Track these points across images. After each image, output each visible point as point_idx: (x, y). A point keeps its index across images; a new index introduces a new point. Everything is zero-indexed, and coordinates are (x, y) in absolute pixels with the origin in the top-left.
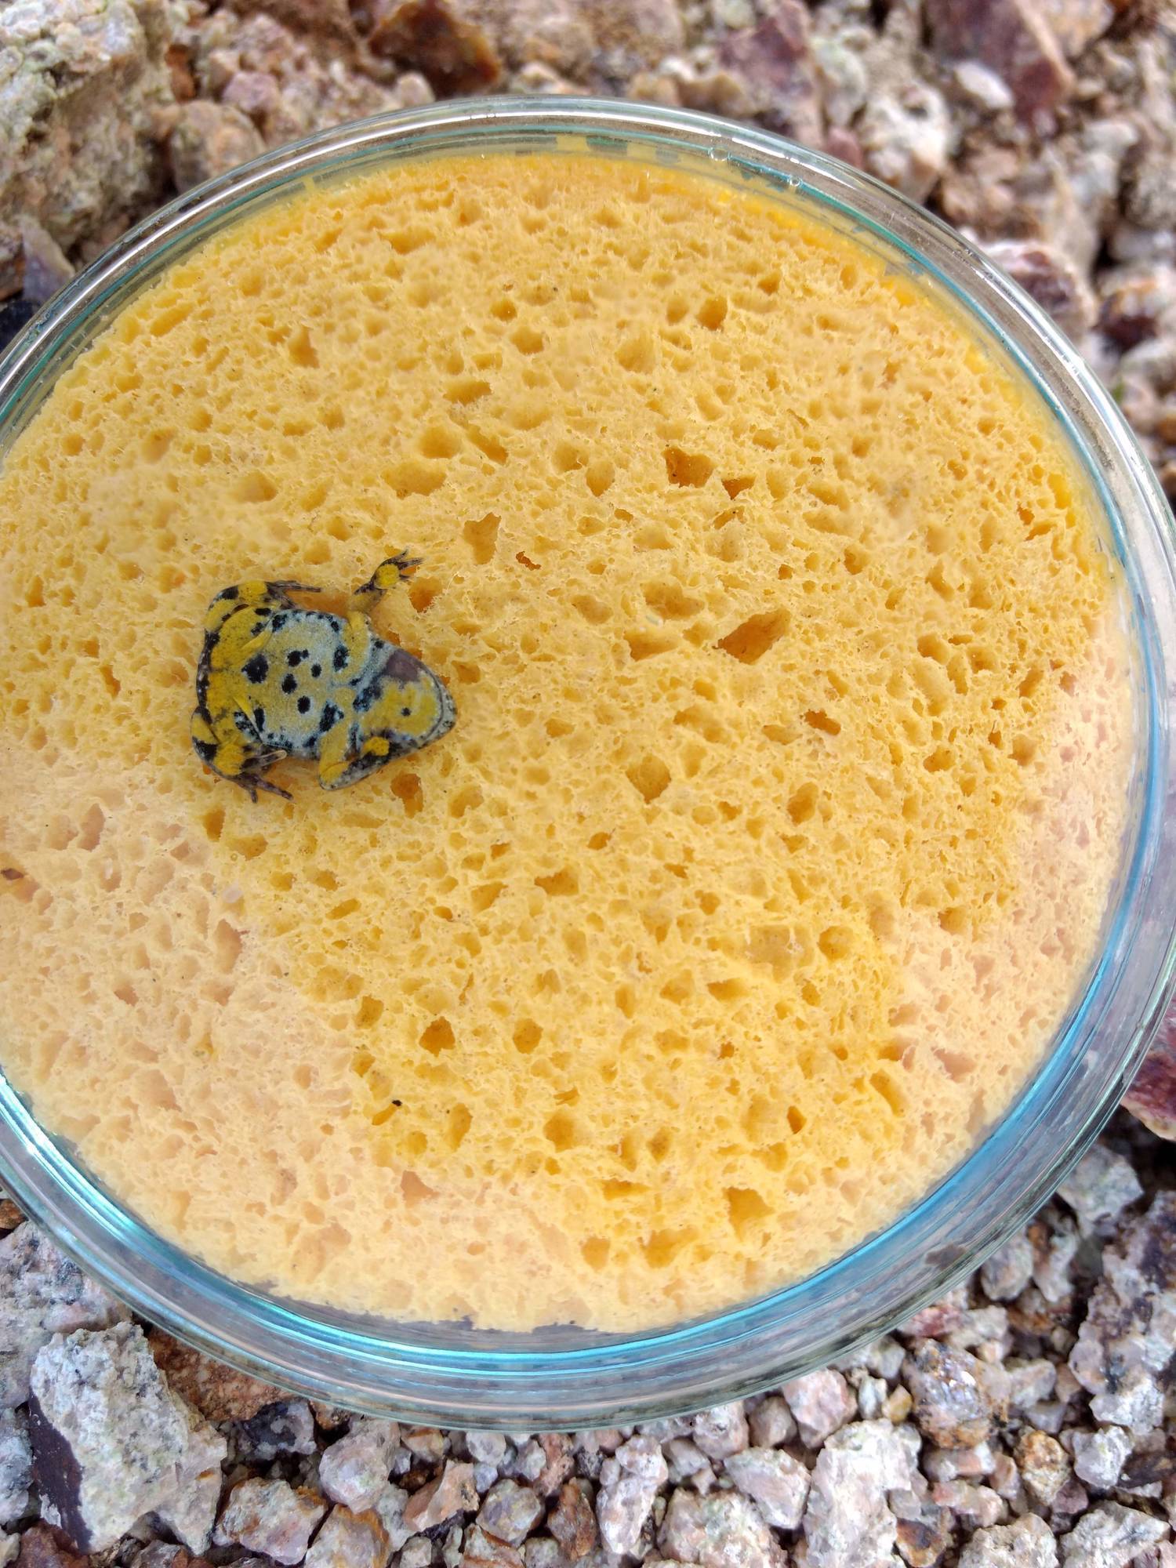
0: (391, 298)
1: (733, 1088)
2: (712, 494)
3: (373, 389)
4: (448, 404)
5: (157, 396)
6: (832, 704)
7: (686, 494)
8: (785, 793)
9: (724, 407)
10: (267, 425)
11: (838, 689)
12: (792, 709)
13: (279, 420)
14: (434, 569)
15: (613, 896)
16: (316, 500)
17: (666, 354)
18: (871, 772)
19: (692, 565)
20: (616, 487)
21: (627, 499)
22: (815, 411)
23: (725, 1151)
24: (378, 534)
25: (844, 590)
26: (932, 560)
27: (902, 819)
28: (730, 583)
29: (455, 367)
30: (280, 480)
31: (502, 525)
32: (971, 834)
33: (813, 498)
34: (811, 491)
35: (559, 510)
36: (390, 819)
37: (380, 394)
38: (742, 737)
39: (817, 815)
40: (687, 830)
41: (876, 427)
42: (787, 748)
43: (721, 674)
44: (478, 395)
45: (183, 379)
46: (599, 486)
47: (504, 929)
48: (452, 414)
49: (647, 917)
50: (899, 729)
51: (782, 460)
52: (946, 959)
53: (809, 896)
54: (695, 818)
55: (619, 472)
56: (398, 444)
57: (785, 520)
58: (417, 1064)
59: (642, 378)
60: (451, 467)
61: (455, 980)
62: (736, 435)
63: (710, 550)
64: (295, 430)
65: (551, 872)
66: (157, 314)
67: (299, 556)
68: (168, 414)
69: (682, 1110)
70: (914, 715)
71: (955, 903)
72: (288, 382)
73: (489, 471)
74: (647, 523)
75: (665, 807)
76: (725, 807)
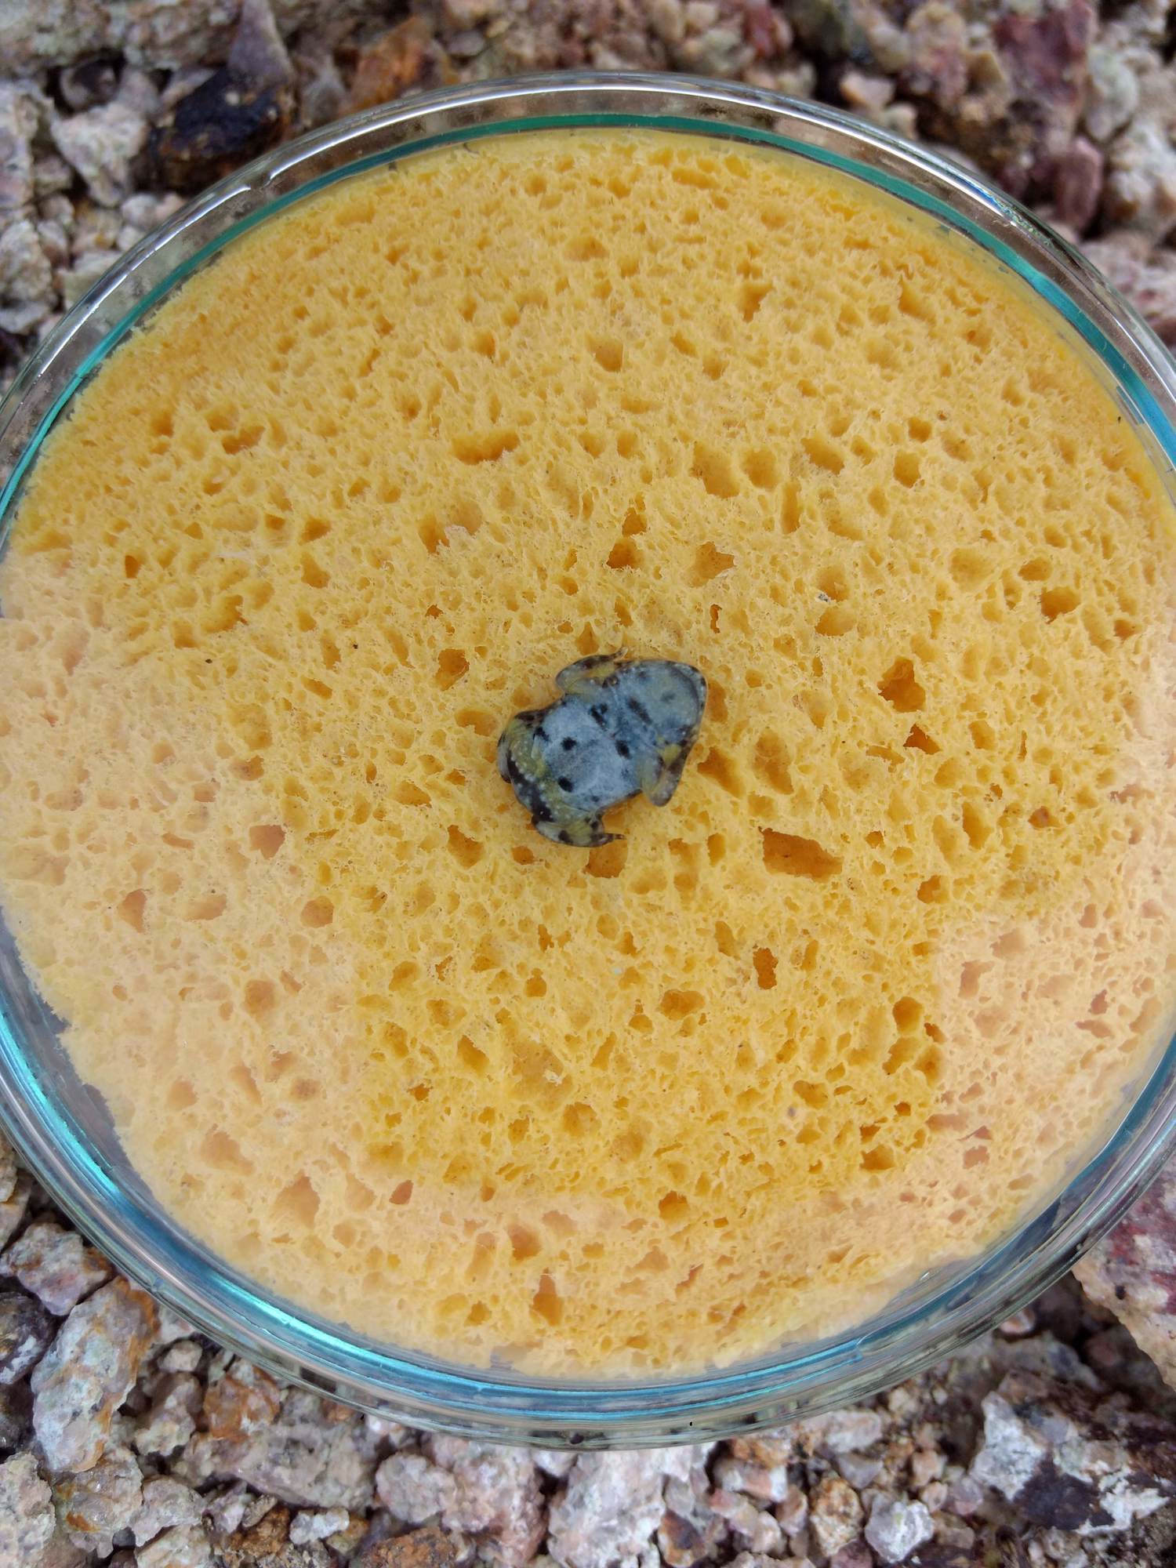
0: (856, 331)
1: (394, 1120)
2: (895, 724)
3: (765, 378)
4: (800, 448)
5: (623, 218)
6: (790, 965)
7: (879, 704)
8: (679, 982)
9: (981, 677)
10: (667, 320)
11: (807, 960)
12: (757, 937)
13: (678, 325)
14: (651, 547)
15: (483, 899)
16: (635, 407)
17: (990, 591)
18: (754, 1043)
19: (818, 756)
20: (835, 641)
21: (835, 658)
22: (1044, 755)
23: (334, 1150)
24: (647, 479)
25: (898, 901)
26: (987, 956)
27: (733, 1099)
28: (827, 800)
29: (838, 430)
30: (629, 366)
31: (730, 572)
32: (766, 1168)
33: (960, 814)
34: (967, 808)
35: (780, 609)
36: (418, 670)
37: (767, 387)
38: (700, 909)
39: (680, 1023)
40: (585, 921)
41: (1070, 818)
42: (719, 955)
43: (741, 850)
44: (827, 467)
45: (653, 225)
46: (827, 627)
47: (393, 830)
48: (795, 457)
49: (487, 942)
50: (812, 1039)
51: (974, 762)
52: (637, 1225)
53: (605, 1068)
54: (602, 921)
55: (853, 634)
56: (733, 435)
57: (922, 805)
58: (233, 837)
59: (953, 587)
60: (750, 494)
61: (323, 821)
62: (964, 707)
63: (846, 762)
64: (682, 346)
65: (469, 834)
66: (692, 165)
67: (579, 429)
68: (616, 239)
69: (344, 1088)
70: (833, 1043)
71: (692, 1199)
72: (716, 307)
73: (769, 526)
74: (828, 693)
75: (590, 888)
76: (629, 940)
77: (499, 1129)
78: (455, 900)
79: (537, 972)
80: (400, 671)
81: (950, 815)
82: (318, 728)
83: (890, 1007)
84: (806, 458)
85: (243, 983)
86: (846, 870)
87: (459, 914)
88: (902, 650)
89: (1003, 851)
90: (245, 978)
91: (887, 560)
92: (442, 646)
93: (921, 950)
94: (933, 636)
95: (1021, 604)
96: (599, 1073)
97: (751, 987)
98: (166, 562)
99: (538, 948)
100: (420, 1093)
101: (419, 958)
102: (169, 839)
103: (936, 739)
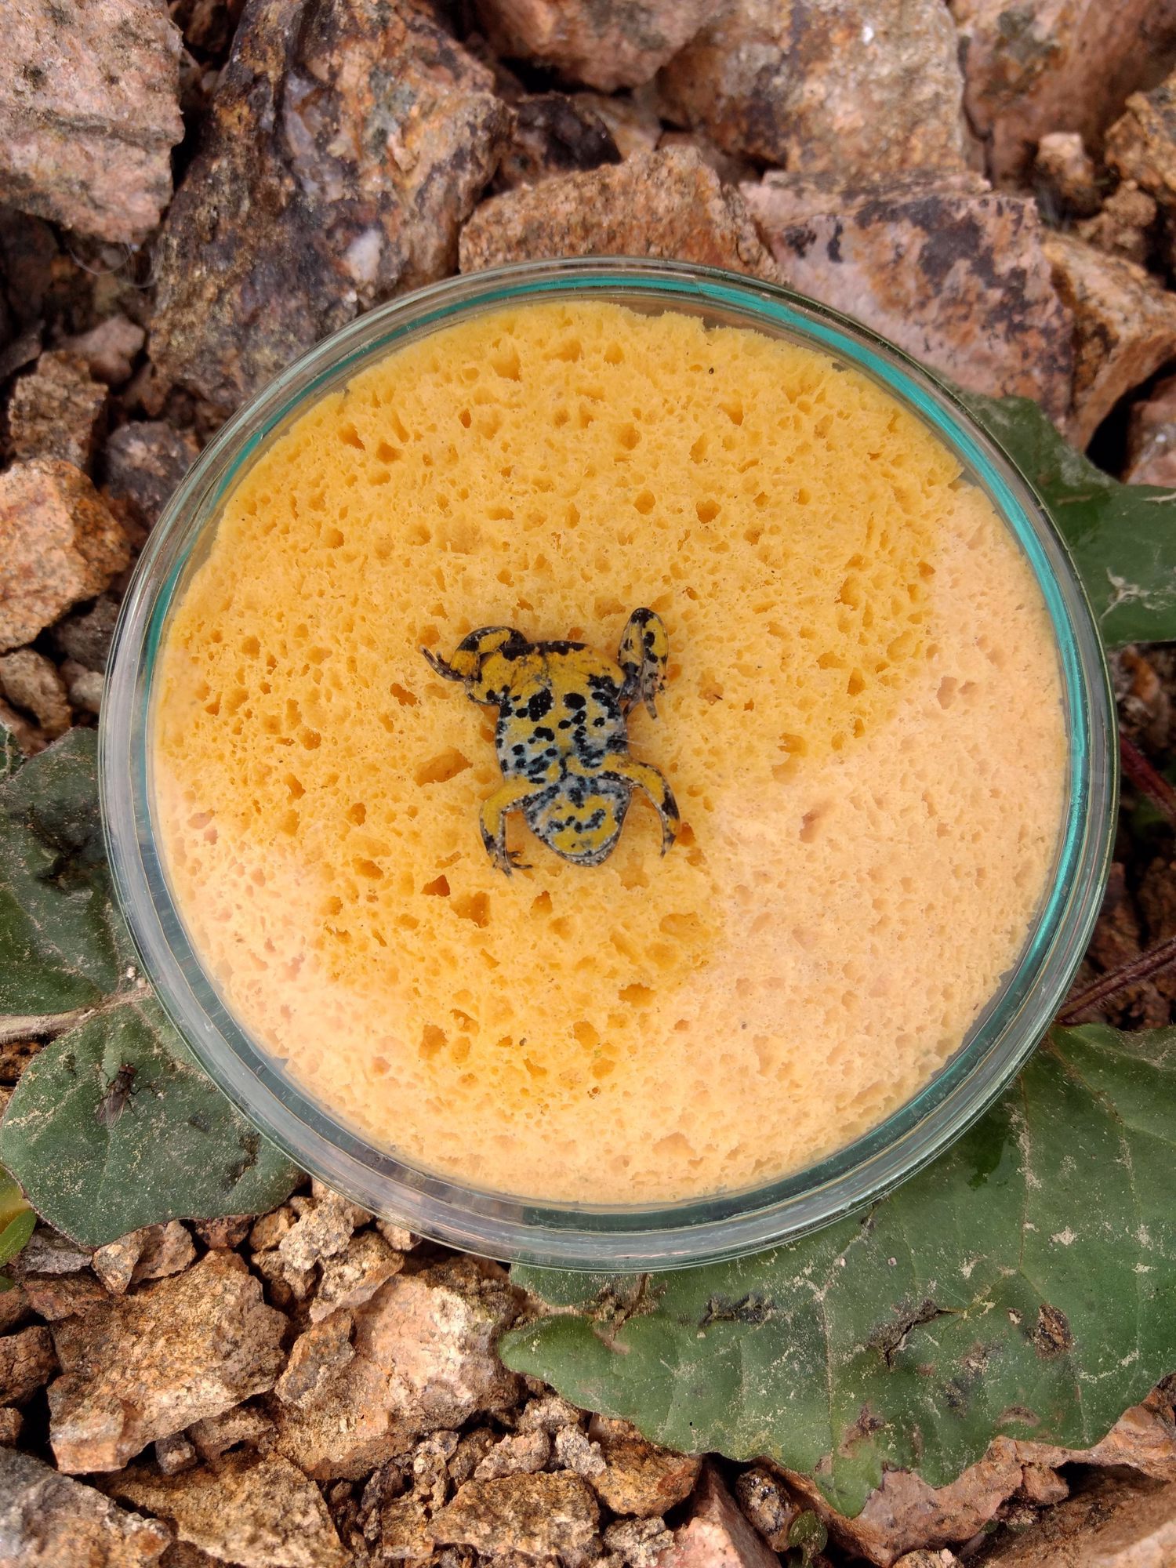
77: (453, 495)
78: (587, 579)
79: (510, 585)
80: (733, 660)
81: (384, 863)
82: (743, 589)
83: (323, 734)
84: (644, 985)
85: (644, 435)
86: (410, 783)
87: (577, 574)
88: (494, 928)
89: (340, 869)
90: (645, 438)
91: (547, 971)
92: (727, 695)
93: (334, 779)
94: (483, 953)
95: (452, 1017)
96: (433, 567)
97: (400, 679)
98: (912, 590)
99: (524, 597)
100: (506, 473)
101: (574, 533)
102: (754, 463)
103: (430, 897)
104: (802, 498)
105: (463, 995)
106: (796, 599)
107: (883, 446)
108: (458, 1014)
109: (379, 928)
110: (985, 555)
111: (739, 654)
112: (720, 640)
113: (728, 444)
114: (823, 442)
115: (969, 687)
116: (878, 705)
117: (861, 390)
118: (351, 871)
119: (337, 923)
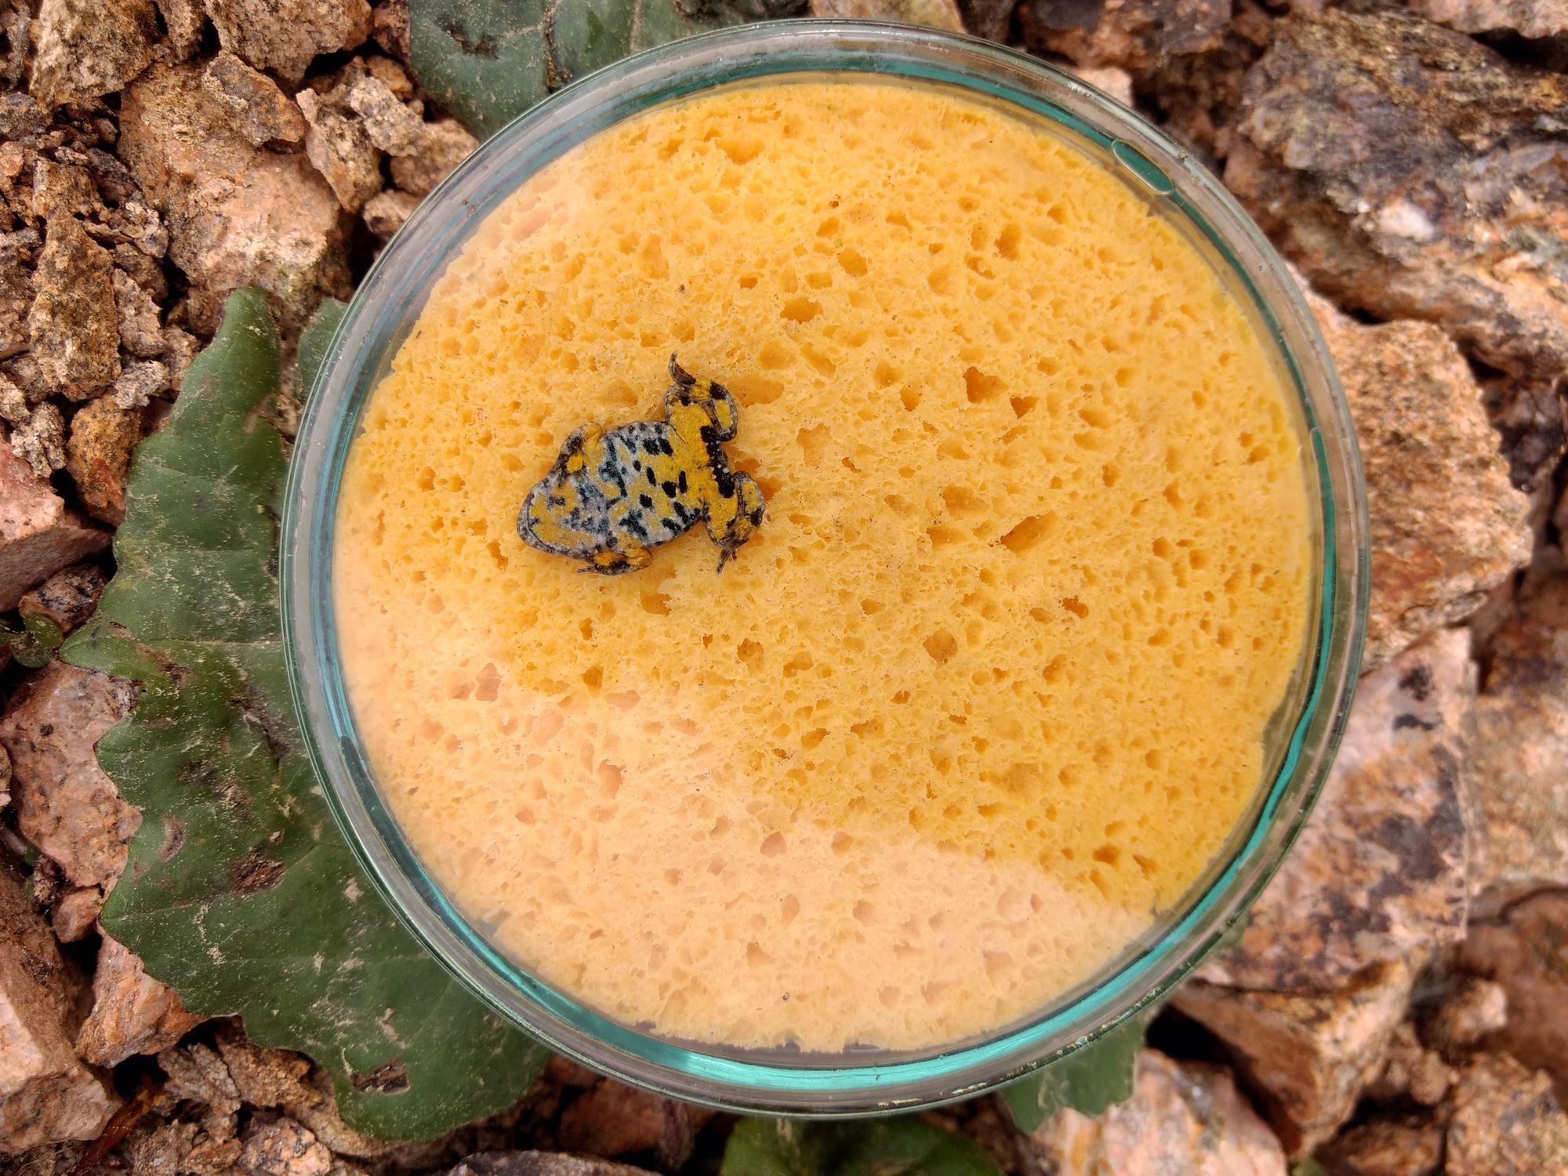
0: (729, 210)
1: (993, 880)
2: (1000, 411)
5: (523, 304)
6: (1084, 592)
8: (1043, 661)
9: (1015, 334)
11: (1090, 578)
12: (1054, 595)
13: (636, 331)
14: (772, 470)
15: (910, 739)
17: (968, 280)
18: (1109, 646)
19: (983, 473)
20: (923, 405)
21: (934, 414)
22: (1090, 339)
25: (1100, 500)
26: (1170, 476)
27: (1127, 682)
28: (1011, 489)
31: (830, 432)
33: (1083, 422)
34: (1082, 415)
35: (878, 421)
36: (738, 678)
37: (726, 309)
38: (1013, 615)
39: (1064, 678)
40: (968, 689)
41: (1138, 357)
42: (1047, 626)
43: (1000, 564)
44: (811, 314)
45: (545, 285)
46: (910, 402)
47: (826, 765)
48: (788, 329)
49: (932, 752)
50: (1132, 612)
51: (1060, 386)
52: (1148, 788)
53: (1055, 740)
54: (974, 679)
55: (927, 390)
56: (742, 358)
57: (1058, 438)
58: (757, 865)
59: (947, 301)
60: (788, 378)
61: (789, 804)
62: (1024, 361)
63: (997, 460)
64: (652, 341)
65: (863, 721)
66: (519, 219)
68: (535, 322)
69: (955, 897)
70: (1143, 602)
71: (1158, 747)
72: (642, 293)
73: (818, 384)
74: (948, 435)
75: (952, 670)
76: (997, 671)
77: (1043, 823)
78: (896, 757)
79: (974, 739)
80: (730, 690)
81: (1079, 427)
83: (1151, 555)
84: (794, 322)
85: (849, 916)
86: (1062, 514)
87: (906, 761)
88: (961, 367)
89: (1121, 416)
91: (901, 327)
92: (733, 650)
93: (1136, 511)
95: (994, 270)
96: (1055, 744)
97: (1078, 622)
98: (541, 793)
99: (961, 727)
100: (990, 854)
101: (913, 803)
102: (728, 906)
103: (1028, 395)
104: (674, 876)
105: (984, 294)
106: (669, 764)
107: (588, 947)
108: (988, 274)
109: (1077, 357)
110: (461, 844)
111: (725, 697)
112: (746, 709)
113: (760, 920)
114: (656, 941)
115: (461, 693)
116: (567, 658)
117: (620, 1006)
118: (1112, 416)
119: (1119, 360)
